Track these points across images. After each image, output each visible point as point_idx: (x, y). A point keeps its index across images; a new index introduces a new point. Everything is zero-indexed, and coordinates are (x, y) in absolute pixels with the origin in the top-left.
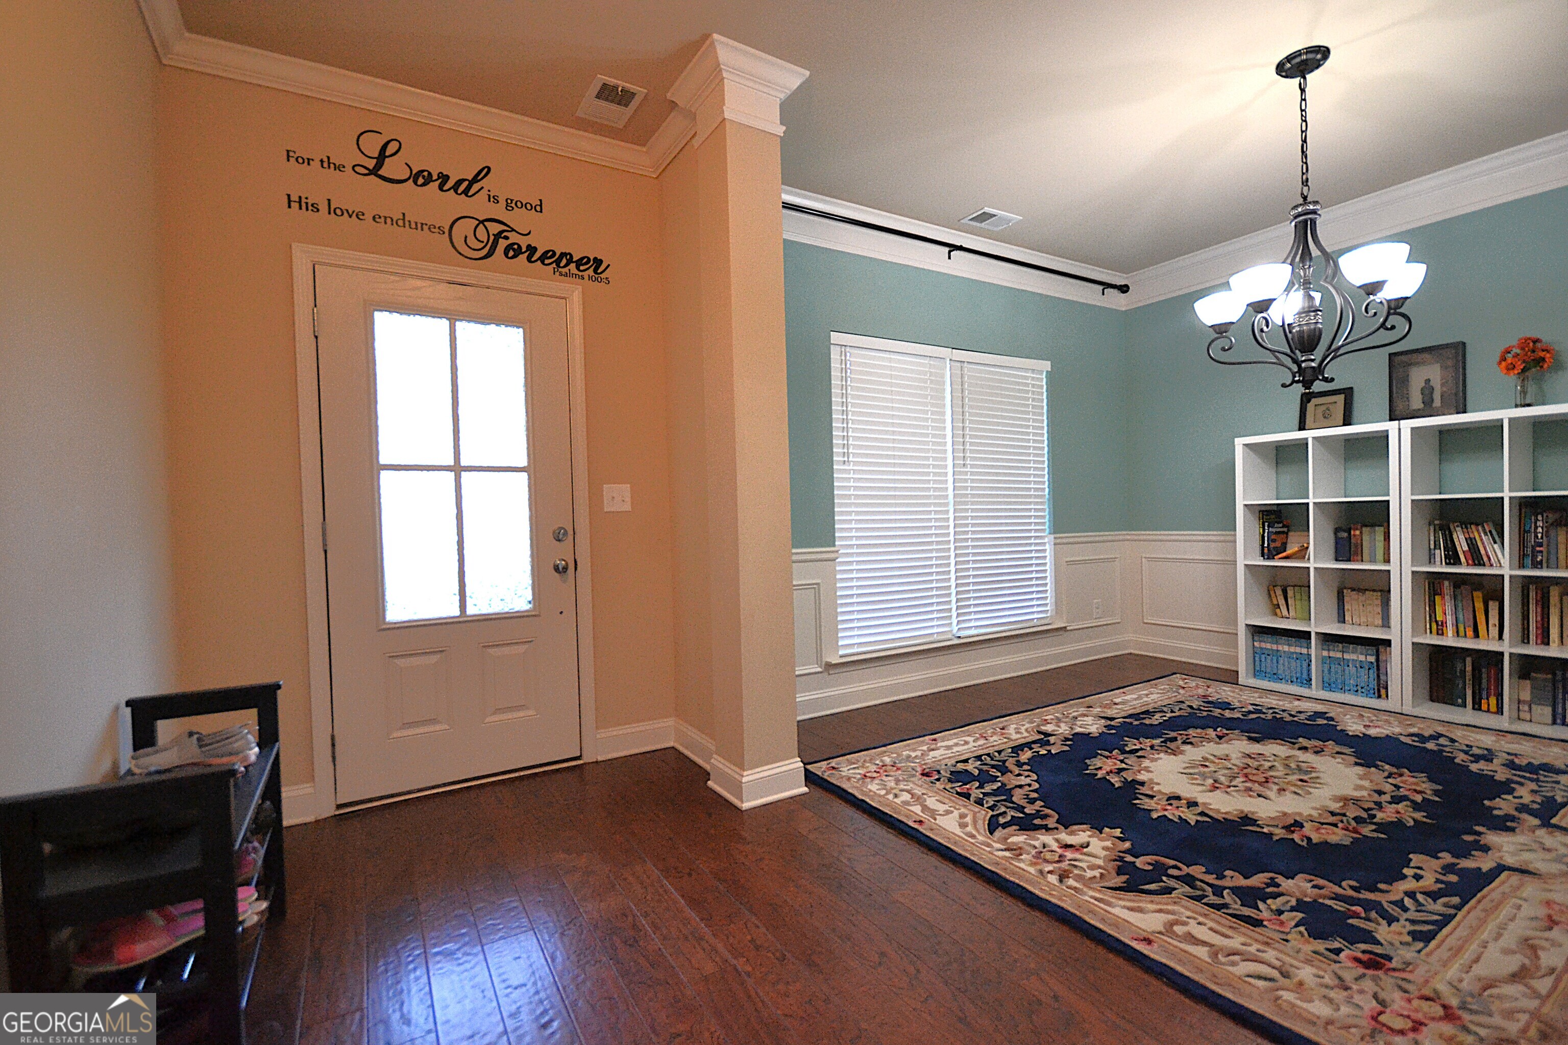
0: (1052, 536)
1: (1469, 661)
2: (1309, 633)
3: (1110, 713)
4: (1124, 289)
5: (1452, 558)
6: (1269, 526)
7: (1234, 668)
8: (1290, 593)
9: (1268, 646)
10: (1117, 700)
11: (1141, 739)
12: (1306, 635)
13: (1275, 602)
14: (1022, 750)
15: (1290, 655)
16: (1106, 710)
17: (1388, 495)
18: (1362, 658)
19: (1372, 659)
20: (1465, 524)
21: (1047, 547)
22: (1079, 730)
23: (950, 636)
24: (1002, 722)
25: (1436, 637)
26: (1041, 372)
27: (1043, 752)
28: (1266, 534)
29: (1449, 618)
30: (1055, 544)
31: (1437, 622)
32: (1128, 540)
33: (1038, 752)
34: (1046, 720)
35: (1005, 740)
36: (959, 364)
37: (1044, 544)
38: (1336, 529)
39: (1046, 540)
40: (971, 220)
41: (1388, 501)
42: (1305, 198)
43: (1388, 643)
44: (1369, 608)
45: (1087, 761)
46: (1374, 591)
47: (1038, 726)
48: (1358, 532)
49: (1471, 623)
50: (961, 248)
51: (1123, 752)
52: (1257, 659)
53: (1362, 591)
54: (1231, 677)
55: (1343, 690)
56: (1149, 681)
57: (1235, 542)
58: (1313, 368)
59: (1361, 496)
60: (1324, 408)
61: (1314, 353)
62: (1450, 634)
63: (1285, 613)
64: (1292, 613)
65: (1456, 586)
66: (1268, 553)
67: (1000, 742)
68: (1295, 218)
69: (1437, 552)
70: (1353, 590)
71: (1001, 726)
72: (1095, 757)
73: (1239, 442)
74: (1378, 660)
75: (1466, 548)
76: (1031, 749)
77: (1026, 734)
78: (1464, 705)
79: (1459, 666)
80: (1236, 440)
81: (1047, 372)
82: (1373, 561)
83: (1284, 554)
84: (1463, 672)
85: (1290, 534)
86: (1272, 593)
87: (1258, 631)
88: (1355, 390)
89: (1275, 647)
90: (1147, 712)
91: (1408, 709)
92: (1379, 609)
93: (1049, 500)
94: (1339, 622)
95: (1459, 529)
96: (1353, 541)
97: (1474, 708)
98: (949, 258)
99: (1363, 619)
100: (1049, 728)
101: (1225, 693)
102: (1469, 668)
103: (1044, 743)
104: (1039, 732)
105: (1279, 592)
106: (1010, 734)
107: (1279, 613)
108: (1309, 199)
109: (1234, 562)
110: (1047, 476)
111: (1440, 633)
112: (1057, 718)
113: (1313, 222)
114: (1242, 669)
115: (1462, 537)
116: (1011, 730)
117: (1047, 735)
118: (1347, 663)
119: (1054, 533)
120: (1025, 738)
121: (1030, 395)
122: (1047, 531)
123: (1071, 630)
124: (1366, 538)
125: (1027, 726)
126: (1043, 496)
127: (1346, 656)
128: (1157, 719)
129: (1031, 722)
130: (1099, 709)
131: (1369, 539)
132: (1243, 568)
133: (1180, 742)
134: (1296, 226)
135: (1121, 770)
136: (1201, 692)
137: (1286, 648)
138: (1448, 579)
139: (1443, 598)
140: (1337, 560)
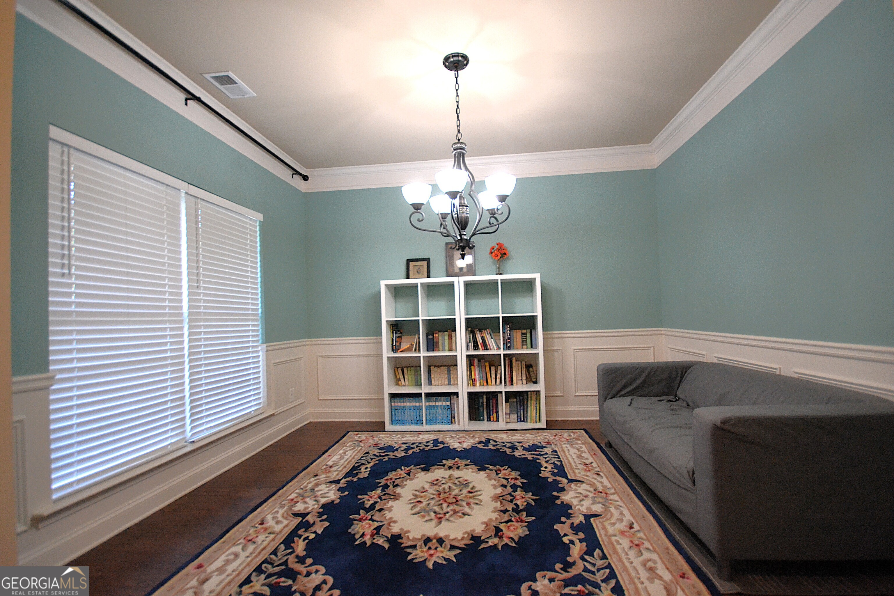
0: (265, 345)
1: (485, 397)
2: (421, 394)
3: (334, 475)
4: (305, 178)
5: (476, 347)
6: (396, 333)
7: (382, 420)
8: (405, 371)
9: (399, 404)
10: (330, 463)
11: (369, 493)
12: (420, 395)
13: (398, 378)
14: (294, 542)
15: (410, 408)
16: (329, 475)
17: (455, 315)
18: (444, 403)
19: (448, 403)
20: (480, 330)
21: (260, 353)
22: (323, 501)
23: (184, 444)
24: (256, 516)
25: (472, 387)
26: (255, 221)
27: (312, 536)
28: (394, 338)
29: (477, 377)
30: (267, 351)
31: (472, 380)
32: (308, 345)
33: (307, 538)
34: (292, 500)
35: (272, 536)
36: (193, 199)
37: (257, 352)
38: (427, 334)
39: (260, 348)
40: (213, 78)
41: (455, 319)
42: (459, 140)
43: (456, 394)
44: (442, 376)
45: (350, 531)
46: (445, 366)
47: (290, 508)
48: (437, 335)
49: (485, 379)
50: (198, 99)
51: (367, 510)
52: (393, 413)
53: (439, 366)
54: (380, 427)
55: (436, 423)
56: (338, 442)
57: (382, 343)
58: (466, 239)
59: (438, 316)
60: (417, 268)
61: (466, 230)
62: (478, 385)
63: (403, 383)
64: (407, 383)
65: (479, 361)
66: (395, 349)
67: (268, 540)
68: (455, 150)
69: (470, 344)
70: (435, 366)
71: (258, 520)
72: (353, 524)
73: (383, 283)
74: (451, 404)
75: (481, 342)
76: (300, 536)
77: (285, 522)
78: (483, 420)
79: (481, 400)
80: (381, 281)
81: (260, 221)
82: (444, 350)
83: (400, 350)
84: (483, 403)
85: (403, 337)
86: (397, 372)
87: (393, 396)
88: (431, 259)
89: (402, 404)
90: (354, 468)
91: (467, 428)
92: (446, 376)
93: (261, 317)
94: (429, 385)
95: (478, 332)
96: (435, 340)
97: (488, 421)
98: (186, 104)
99: (440, 382)
100: (300, 507)
101: (383, 439)
102: (485, 401)
103: (307, 526)
104: (296, 515)
105: (400, 371)
106: (270, 527)
107: (400, 384)
108: (461, 141)
109: (381, 355)
110: (260, 300)
111: (474, 385)
112: (299, 494)
113: (463, 154)
114: (387, 420)
115: (479, 336)
116: (270, 522)
117: (303, 515)
118: (437, 406)
119: (266, 343)
120: (287, 526)
121: (248, 237)
122: (261, 341)
123: (277, 415)
124: (440, 338)
125: (281, 511)
126: (257, 315)
127: (437, 404)
128: (364, 473)
129: (282, 507)
130: (324, 476)
131: (442, 338)
132: (386, 358)
133: (391, 486)
134: (455, 155)
135: (378, 529)
136: (371, 441)
137: (408, 404)
138: (477, 358)
139: (474, 367)
140: (428, 351)
